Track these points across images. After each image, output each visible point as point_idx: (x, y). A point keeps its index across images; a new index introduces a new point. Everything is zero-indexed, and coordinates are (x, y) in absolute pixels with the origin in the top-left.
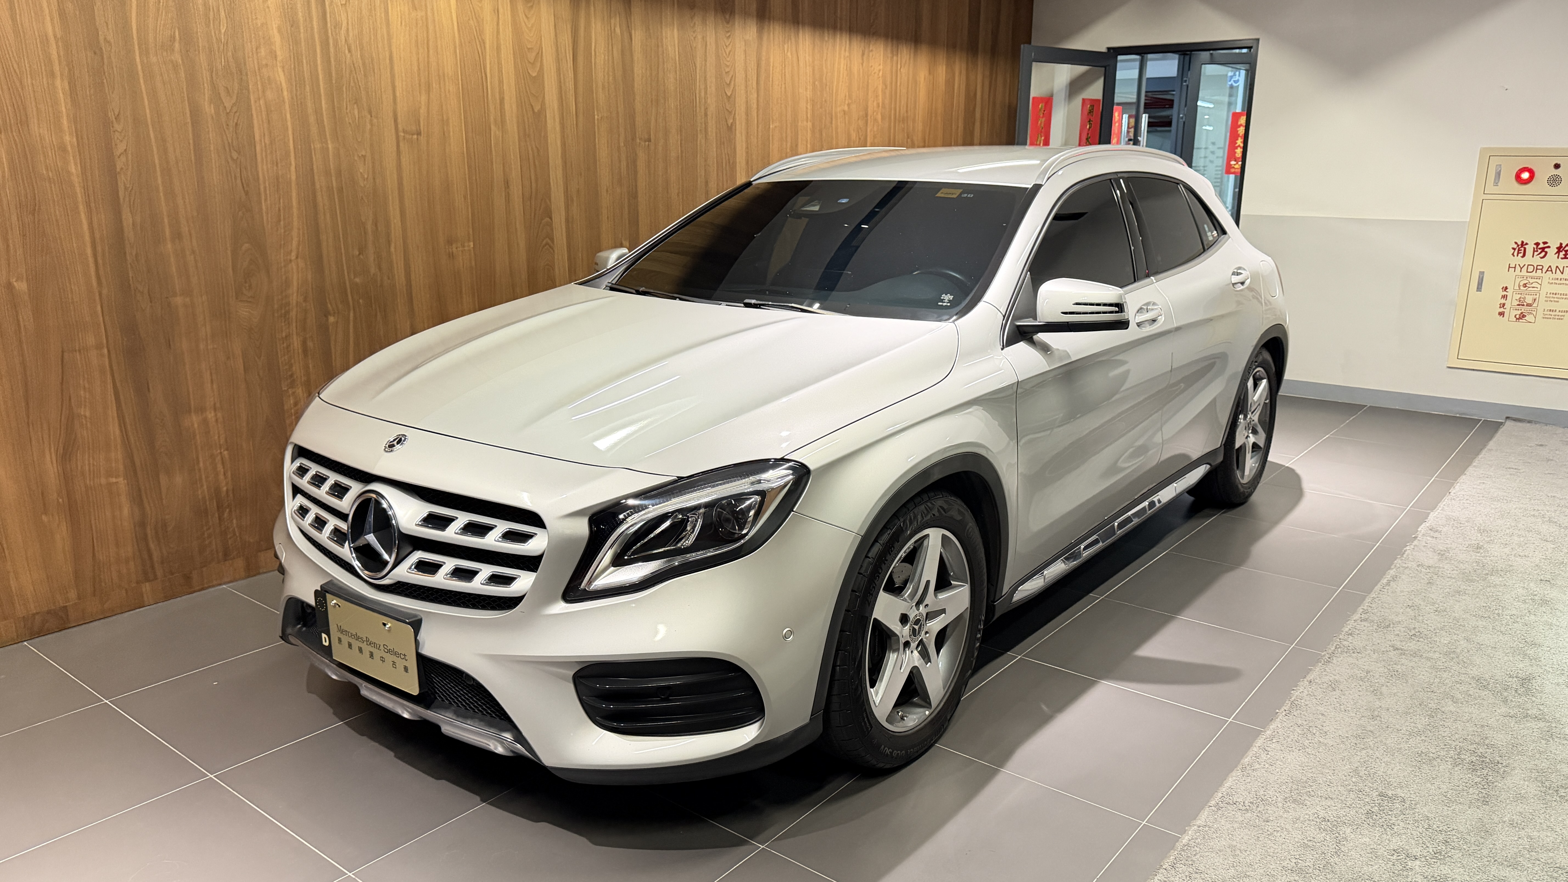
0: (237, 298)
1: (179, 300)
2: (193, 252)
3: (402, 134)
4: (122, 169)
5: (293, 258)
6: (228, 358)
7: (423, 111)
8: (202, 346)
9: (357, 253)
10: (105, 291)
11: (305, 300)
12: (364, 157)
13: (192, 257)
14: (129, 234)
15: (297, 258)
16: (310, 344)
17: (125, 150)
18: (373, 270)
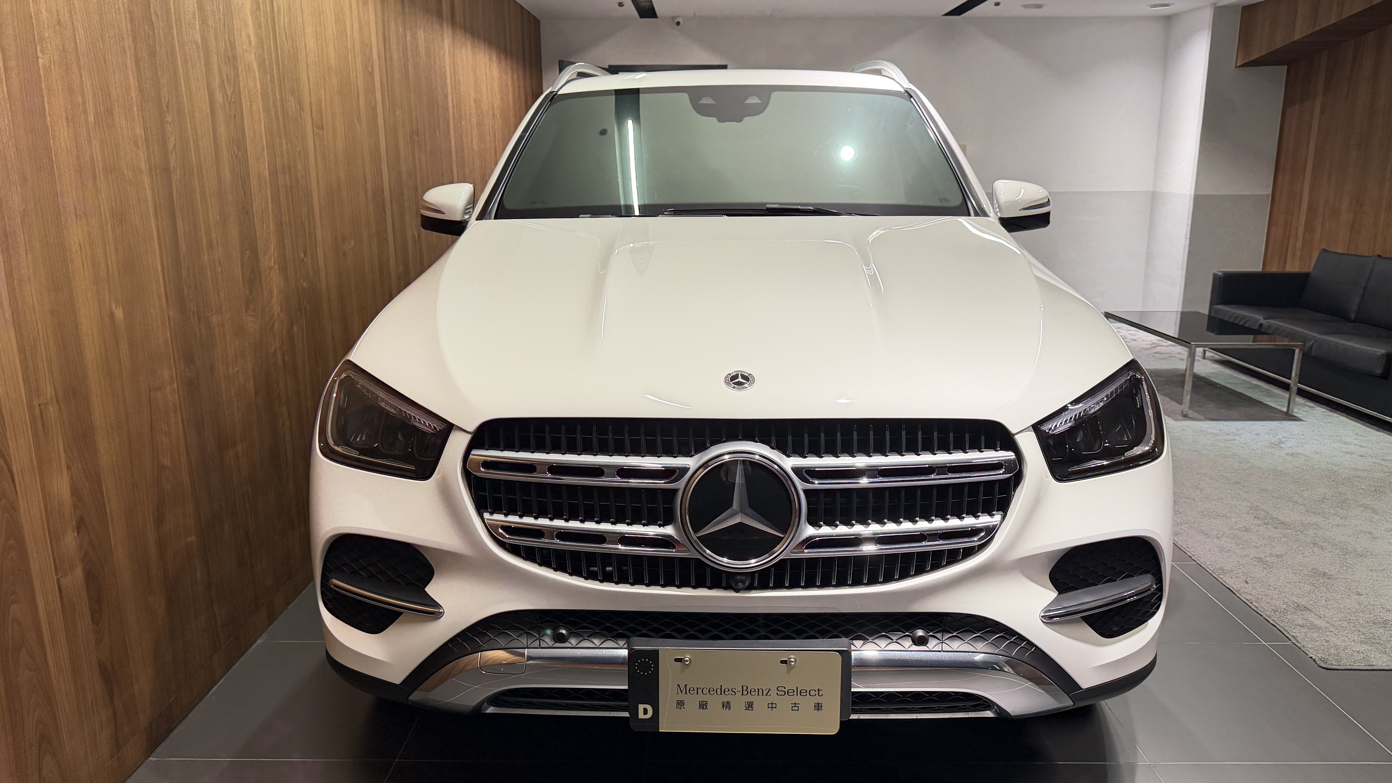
0: (246, 312)
1: (215, 319)
2: (220, 262)
3: (315, 129)
4: (174, 167)
5: (273, 264)
6: (246, 381)
7: (323, 104)
8: (230, 371)
9: (303, 255)
10: (171, 314)
11: (281, 311)
12: (300, 152)
13: (220, 268)
14: (183, 246)
15: (274, 263)
16: (286, 358)
17: (175, 144)
18: (311, 274)
